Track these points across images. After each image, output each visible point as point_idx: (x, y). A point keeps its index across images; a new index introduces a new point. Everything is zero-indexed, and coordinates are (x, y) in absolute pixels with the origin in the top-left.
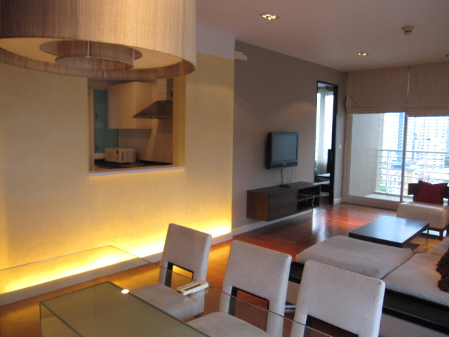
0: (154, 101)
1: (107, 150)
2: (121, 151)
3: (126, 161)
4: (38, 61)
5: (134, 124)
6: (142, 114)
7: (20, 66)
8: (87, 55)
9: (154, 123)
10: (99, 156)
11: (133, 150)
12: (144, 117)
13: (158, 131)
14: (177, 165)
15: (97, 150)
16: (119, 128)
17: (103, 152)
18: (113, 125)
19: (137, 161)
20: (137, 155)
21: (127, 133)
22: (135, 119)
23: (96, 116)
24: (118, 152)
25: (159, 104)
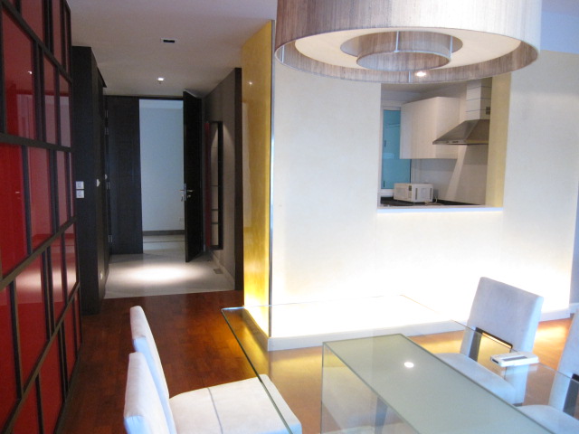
0: (461, 121)
1: (397, 185)
2: (414, 186)
3: (419, 200)
4: (335, 66)
5: (433, 152)
6: (445, 139)
7: (315, 73)
8: (395, 49)
9: (460, 151)
10: (387, 193)
11: (429, 187)
12: (447, 143)
13: (466, 161)
14: (492, 205)
15: (383, 186)
16: (413, 157)
17: (392, 188)
18: (405, 154)
19: (434, 201)
20: (435, 192)
21: (424, 163)
22: (435, 145)
23: (384, 144)
24: (410, 189)
25: (468, 124)
